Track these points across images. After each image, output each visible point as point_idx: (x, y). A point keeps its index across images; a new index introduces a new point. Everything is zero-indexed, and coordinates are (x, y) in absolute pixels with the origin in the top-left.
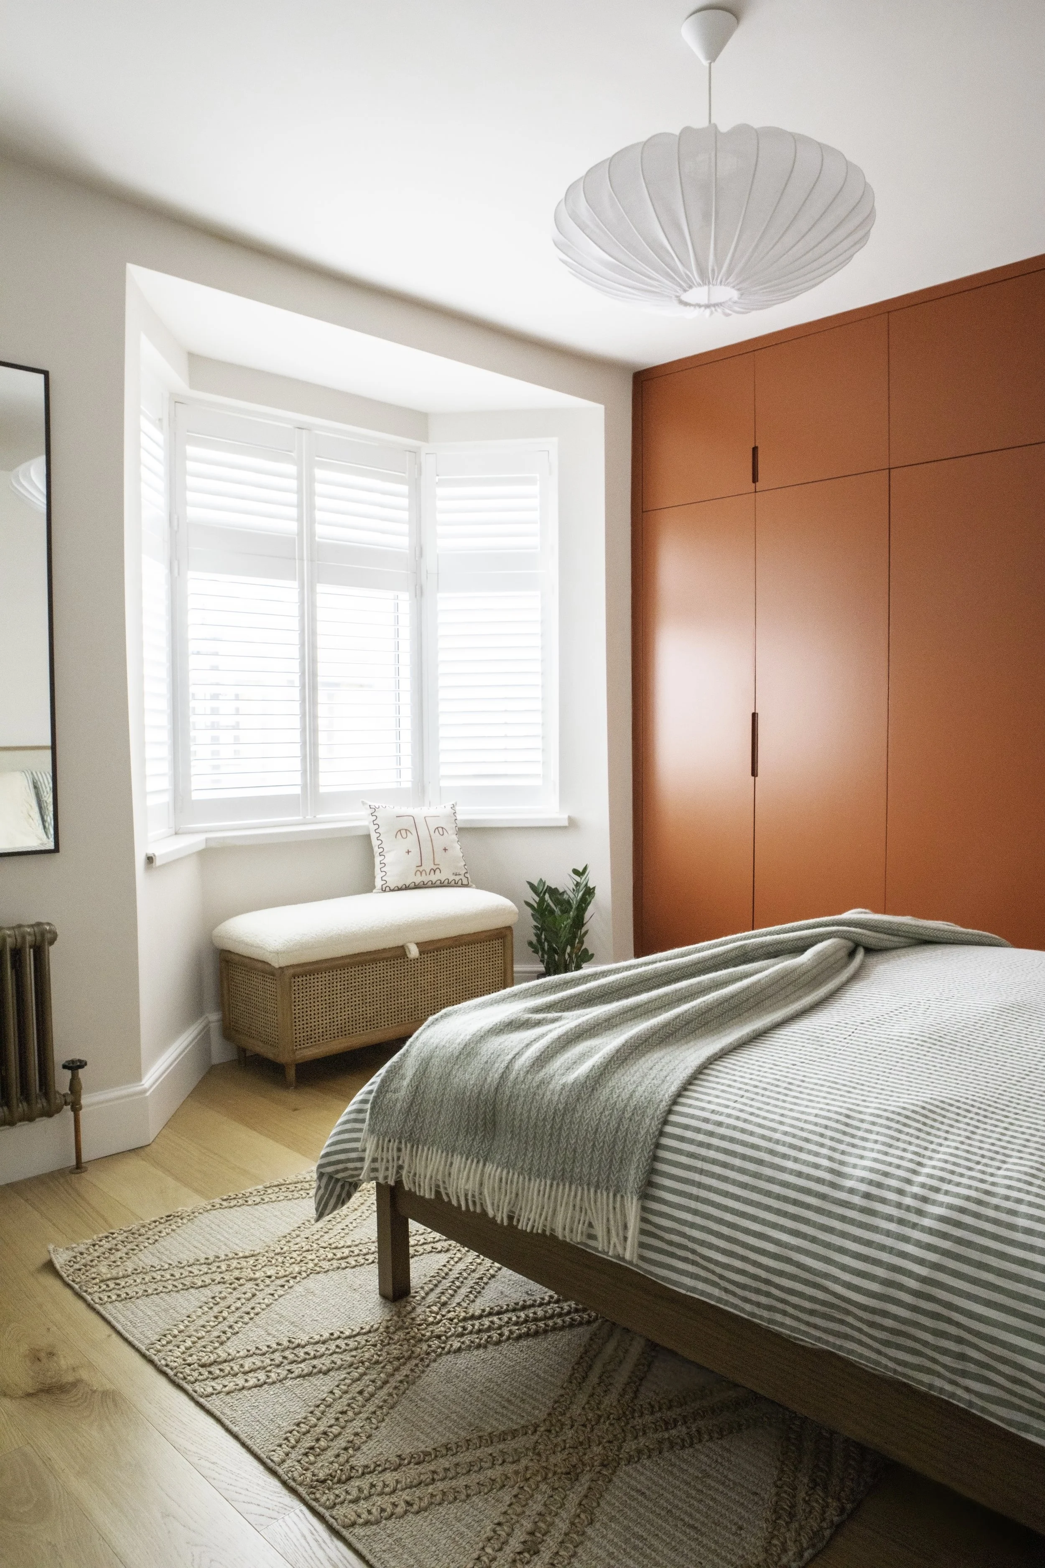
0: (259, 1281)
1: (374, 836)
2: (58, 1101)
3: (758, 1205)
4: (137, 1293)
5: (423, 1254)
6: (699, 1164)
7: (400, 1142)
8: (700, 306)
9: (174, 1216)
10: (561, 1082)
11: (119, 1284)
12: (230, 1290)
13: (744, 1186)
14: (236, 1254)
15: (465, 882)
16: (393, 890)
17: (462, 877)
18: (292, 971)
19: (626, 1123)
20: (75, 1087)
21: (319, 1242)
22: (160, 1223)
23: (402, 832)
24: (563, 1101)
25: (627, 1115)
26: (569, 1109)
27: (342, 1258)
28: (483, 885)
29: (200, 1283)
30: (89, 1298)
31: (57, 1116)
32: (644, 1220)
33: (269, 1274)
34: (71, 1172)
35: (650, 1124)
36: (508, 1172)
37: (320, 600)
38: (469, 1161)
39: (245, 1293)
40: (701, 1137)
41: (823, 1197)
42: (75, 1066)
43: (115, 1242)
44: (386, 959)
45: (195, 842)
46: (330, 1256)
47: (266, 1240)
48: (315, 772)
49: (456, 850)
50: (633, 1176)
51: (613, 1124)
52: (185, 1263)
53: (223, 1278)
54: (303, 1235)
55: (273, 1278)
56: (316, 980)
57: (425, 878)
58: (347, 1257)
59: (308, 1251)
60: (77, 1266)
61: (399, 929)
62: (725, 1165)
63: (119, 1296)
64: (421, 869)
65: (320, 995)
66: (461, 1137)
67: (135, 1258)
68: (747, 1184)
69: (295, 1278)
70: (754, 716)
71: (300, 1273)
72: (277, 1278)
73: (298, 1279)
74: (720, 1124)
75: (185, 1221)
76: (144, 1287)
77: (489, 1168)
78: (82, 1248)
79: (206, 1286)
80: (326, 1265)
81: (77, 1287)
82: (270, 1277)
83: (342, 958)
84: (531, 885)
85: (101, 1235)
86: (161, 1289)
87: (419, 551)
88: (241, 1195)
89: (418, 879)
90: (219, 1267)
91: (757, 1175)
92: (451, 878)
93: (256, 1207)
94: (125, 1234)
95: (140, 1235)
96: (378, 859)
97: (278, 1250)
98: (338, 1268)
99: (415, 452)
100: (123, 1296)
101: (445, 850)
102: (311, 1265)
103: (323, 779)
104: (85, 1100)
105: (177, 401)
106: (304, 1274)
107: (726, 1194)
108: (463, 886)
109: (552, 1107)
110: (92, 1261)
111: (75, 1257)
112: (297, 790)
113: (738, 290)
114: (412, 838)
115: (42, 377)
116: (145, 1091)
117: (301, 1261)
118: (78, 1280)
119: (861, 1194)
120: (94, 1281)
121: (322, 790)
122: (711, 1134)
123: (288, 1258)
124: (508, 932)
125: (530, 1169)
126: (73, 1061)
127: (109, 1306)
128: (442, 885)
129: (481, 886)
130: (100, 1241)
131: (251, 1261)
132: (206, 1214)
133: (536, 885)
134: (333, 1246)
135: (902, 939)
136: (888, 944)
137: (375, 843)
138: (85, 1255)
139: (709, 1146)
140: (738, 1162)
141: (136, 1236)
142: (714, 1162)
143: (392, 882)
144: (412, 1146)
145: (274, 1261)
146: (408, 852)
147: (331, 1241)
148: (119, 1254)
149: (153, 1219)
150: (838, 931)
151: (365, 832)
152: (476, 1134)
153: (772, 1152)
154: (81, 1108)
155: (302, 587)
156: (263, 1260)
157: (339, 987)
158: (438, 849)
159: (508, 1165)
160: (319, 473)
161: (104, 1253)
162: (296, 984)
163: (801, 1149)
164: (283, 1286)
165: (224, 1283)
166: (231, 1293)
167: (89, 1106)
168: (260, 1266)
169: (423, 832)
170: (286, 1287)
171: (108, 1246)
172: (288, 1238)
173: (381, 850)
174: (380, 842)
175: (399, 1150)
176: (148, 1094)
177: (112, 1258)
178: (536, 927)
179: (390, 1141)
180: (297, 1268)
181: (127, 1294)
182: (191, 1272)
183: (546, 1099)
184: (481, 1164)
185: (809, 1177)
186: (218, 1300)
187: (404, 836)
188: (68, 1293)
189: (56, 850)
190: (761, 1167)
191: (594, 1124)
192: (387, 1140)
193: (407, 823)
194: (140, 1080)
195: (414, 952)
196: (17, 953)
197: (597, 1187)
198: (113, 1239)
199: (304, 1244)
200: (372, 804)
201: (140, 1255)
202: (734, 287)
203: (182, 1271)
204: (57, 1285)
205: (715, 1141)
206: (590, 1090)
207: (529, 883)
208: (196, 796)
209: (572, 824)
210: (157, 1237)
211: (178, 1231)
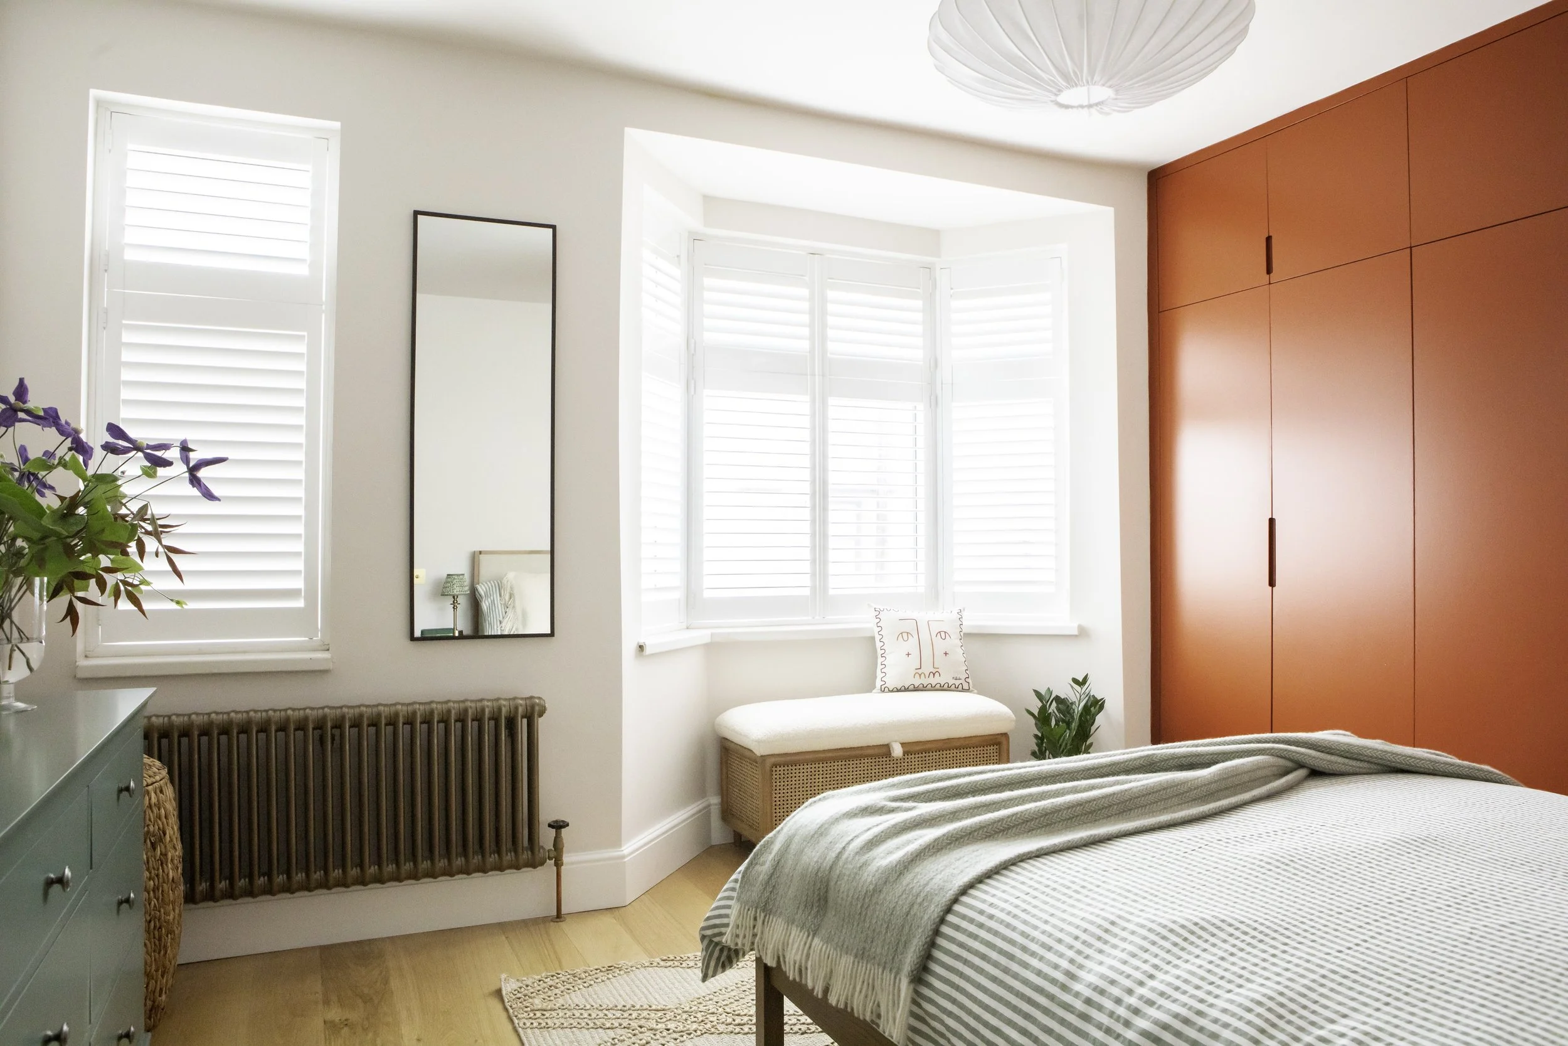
0: (658, 1032)
1: (878, 638)
2: (542, 855)
3: (1000, 999)
4: (555, 1024)
5: (813, 1032)
6: (964, 954)
7: (756, 912)
8: (1082, 107)
9: (615, 967)
10: (878, 864)
11: (543, 1015)
12: (630, 1035)
13: (994, 979)
14: (650, 1007)
15: (966, 686)
16: (892, 691)
17: (962, 681)
18: (773, 760)
19: (916, 907)
20: (558, 844)
21: (726, 1008)
22: (601, 971)
23: (904, 635)
24: (874, 882)
25: (919, 900)
26: (877, 890)
27: (739, 1025)
28: (985, 691)
29: (608, 1025)
30: (516, 1021)
31: (539, 868)
32: (914, 1002)
33: (669, 1027)
34: (552, 921)
35: (933, 911)
36: (827, 947)
37: (832, 412)
38: (801, 934)
39: (640, 1040)
40: (972, 928)
41: (1052, 998)
42: (558, 826)
43: (558, 981)
44: (871, 756)
45: (701, 636)
46: (729, 1020)
47: (682, 999)
48: (824, 575)
49: (958, 655)
50: (910, 959)
51: (906, 907)
52: (604, 1006)
53: (629, 1024)
54: (715, 999)
55: (671, 1031)
56: (797, 771)
57: (925, 682)
58: (744, 1024)
59: (713, 1013)
60: (519, 995)
61: (883, 728)
62: (984, 957)
63: (540, 1024)
64: (920, 671)
65: (801, 786)
66: (800, 911)
67: (567, 996)
68: (996, 978)
69: (690, 1034)
70: (1272, 522)
71: (695, 1031)
72: (674, 1032)
73: (692, 1035)
74: (991, 917)
75: (622, 972)
76: (562, 1021)
77: (816, 941)
78: (529, 982)
79: (612, 1028)
80: (721, 1028)
81: (511, 1011)
82: (668, 1030)
83: (824, 751)
84: (1038, 694)
85: (549, 974)
86: (575, 1024)
87: (934, 364)
88: (678, 958)
89: (917, 682)
90: (630, 1015)
91: (1006, 971)
92: (951, 682)
93: (689, 970)
94: (569, 976)
95: (579, 979)
96: (880, 660)
97: (687, 1009)
98: (732, 1032)
99: (929, 268)
100: (544, 1024)
101: (946, 654)
102: (709, 1026)
103: (832, 582)
104: (566, 858)
105: (696, 239)
106: (699, 1033)
107: (979, 986)
108: (963, 690)
109: (865, 888)
110: (532, 993)
111: (520, 988)
112: (807, 592)
113: (1110, 87)
114: (913, 641)
115: (550, 230)
116: (623, 857)
117: (702, 1021)
118: (514, 1006)
119: (1083, 998)
120: (526, 1009)
121: (831, 592)
122: (981, 926)
123: (692, 1017)
124: (1003, 740)
125: (842, 946)
126: (556, 822)
127: (529, 1031)
128: (942, 688)
129: (983, 692)
130: (546, 978)
131: (660, 1014)
132: (642, 969)
133: (1043, 693)
134: (736, 1013)
135: (1365, 765)
136: (1343, 768)
137: (878, 644)
138: (529, 988)
139: (975, 937)
140: (994, 955)
141: (576, 979)
142: (977, 953)
143: (891, 684)
144: (765, 916)
145: (678, 1017)
146: (908, 655)
147: (736, 1009)
148: (557, 991)
149: (597, 967)
150: (1273, 749)
151: (869, 635)
152: (812, 908)
153: (1024, 949)
154: (562, 864)
155: (813, 401)
156: (670, 1015)
157: (821, 780)
158: (939, 653)
159: (828, 940)
160: (831, 294)
161: (544, 989)
162: (778, 773)
163: (1050, 949)
164: (676, 1039)
165: (628, 1028)
166: (630, 1038)
167: (572, 863)
168: (665, 1020)
169: (925, 636)
170: (678, 1041)
171: (551, 983)
172: (701, 1000)
173: (883, 651)
174: (882, 644)
175: (755, 919)
176: (626, 860)
177: (550, 993)
178: (1036, 736)
179: (749, 910)
180: (695, 1026)
181: (547, 1024)
182: (606, 1015)
183: (863, 879)
184: (810, 938)
185: (1046, 977)
186: (616, 1041)
187: (906, 638)
188: (504, 1015)
189: (552, 634)
190: (1011, 962)
191: (891, 906)
192: (747, 908)
193: (909, 626)
194: (620, 845)
195: (897, 751)
196: (511, 723)
197: (884, 968)
198: (558, 978)
199: (711, 1007)
200: (878, 607)
201: (573, 995)
202: (1103, 85)
203: (599, 1013)
204: (499, 1006)
205: (983, 934)
206: (898, 873)
207: (1035, 691)
208: (707, 594)
209: (1083, 633)
210: (592, 982)
211: (613, 980)
